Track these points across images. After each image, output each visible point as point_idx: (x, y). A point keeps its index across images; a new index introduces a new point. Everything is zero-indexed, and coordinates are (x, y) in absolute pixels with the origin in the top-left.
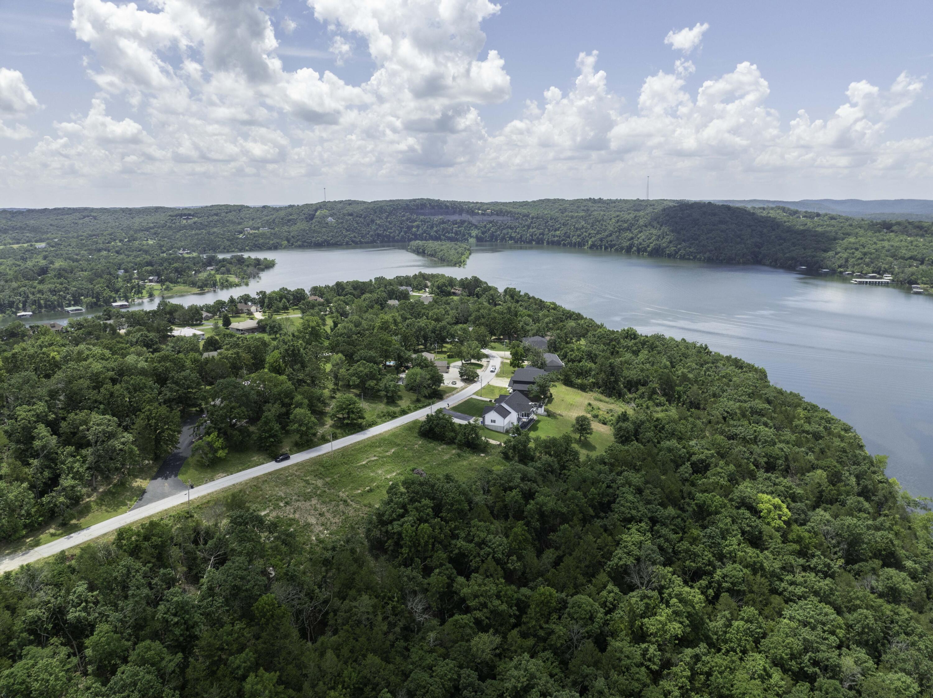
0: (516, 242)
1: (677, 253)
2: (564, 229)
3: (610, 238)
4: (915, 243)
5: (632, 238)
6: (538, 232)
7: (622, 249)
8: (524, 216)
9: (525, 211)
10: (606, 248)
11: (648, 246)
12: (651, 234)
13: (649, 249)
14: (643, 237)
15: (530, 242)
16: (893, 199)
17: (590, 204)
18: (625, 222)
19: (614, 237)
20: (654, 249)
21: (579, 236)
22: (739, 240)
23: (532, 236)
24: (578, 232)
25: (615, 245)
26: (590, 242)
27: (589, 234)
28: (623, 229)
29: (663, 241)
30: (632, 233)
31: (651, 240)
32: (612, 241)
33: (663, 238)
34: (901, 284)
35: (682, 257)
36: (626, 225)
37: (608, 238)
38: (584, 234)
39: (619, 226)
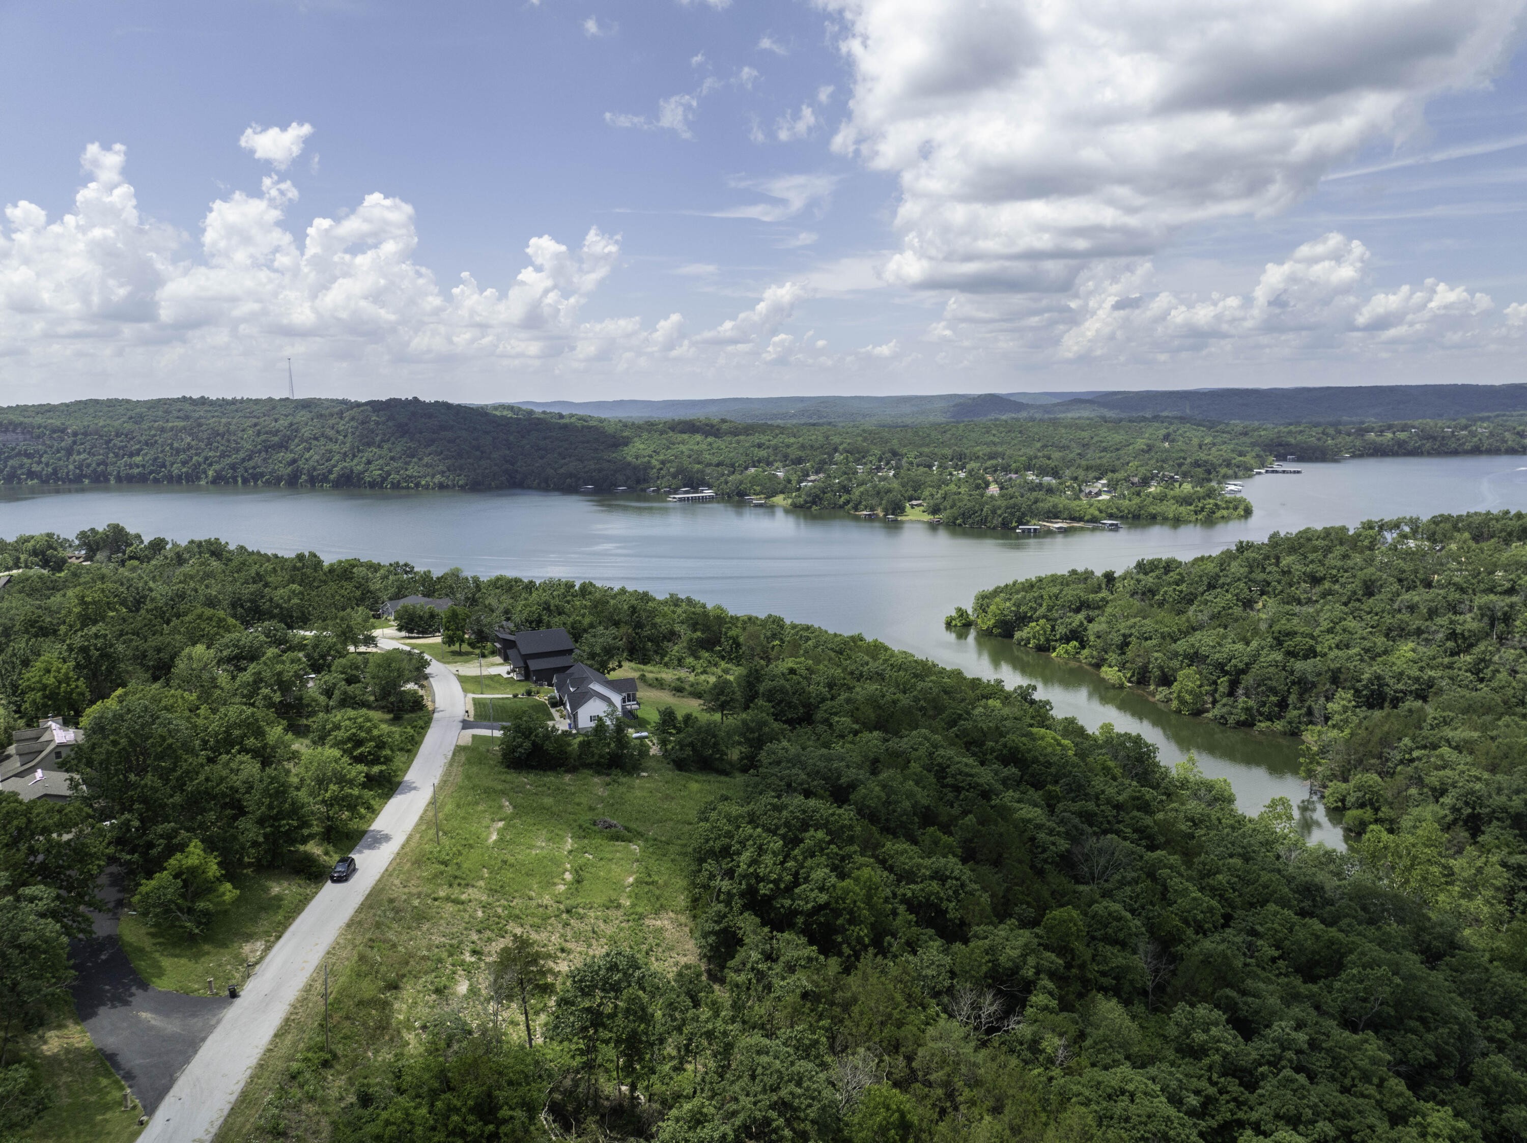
0: (45, 482)
1: (384, 479)
2: (151, 453)
3: (251, 463)
4: (715, 445)
5: (294, 461)
6: (93, 461)
7: (279, 480)
8: (54, 431)
9: (57, 423)
10: (245, 481)
11: (330, 472)
12: (330, 451)
13: (332, 477)
14: (316, 457)
15: (78, 479)
16: (611, 400)
17: (187, 407)
18: (276, 433)
19: (257, 460)
20: (340, 476)
21: (184, 463)
22: (478, 453)
23: (80, 467)
24: (183, 456)
25: (262, 475)
26: (211, 473)
27: (206, 459)
28: (273, 447)
29: (355, 461)
30: (292, 451)
31: (332, 462)
32: (254, 468)
33: (354, 456)
34: (729, 497)
35: (396, 486)
36: (276, 439)
37: (246, 464)
38: (195, 458)
39: (264, 441)
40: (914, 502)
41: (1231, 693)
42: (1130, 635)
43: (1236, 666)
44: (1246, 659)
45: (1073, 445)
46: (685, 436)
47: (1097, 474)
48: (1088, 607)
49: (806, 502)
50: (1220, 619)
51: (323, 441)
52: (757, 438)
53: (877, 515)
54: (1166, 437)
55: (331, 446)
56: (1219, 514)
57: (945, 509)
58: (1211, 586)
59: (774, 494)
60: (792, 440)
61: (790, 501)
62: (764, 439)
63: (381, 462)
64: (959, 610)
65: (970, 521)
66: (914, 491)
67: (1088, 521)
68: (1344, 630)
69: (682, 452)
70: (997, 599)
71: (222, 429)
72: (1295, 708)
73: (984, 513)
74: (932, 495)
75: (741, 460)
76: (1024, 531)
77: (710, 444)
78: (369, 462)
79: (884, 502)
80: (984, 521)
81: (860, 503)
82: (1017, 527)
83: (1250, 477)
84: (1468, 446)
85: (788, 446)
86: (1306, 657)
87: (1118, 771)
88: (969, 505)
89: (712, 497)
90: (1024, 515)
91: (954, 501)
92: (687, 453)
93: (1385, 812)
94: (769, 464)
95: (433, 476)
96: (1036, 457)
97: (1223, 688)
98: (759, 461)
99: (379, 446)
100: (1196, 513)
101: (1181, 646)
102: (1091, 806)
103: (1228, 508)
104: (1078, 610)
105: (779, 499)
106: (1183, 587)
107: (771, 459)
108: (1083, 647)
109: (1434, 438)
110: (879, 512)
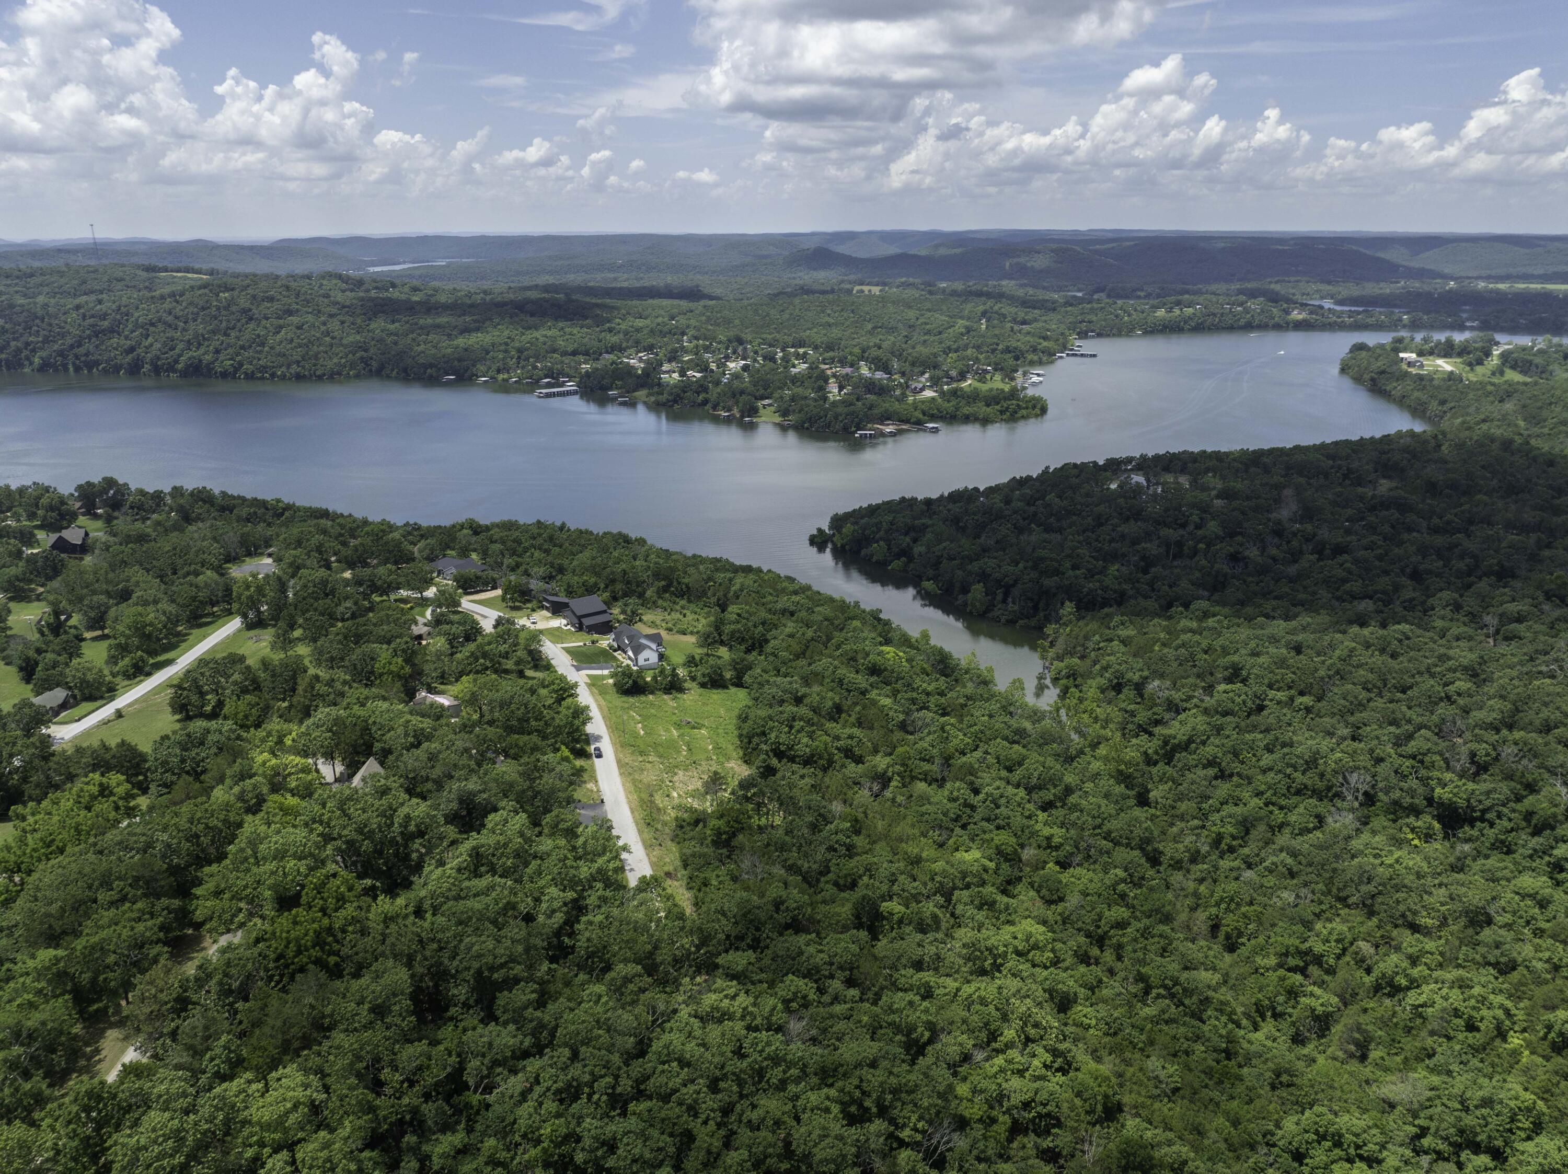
1: (236, 370)
3: (82, 350)
4: (567, 329)
5: (132, 349)
7: (117, 369)
10: (77, 369)
11: (176, 361)
12: (172, 339)
13: (180, 366)
14: (157, 345)
18: (104, 317)
19: (88, 346)
20: (188, 367)
25: (97, 363)
26: (35, 360)
27: (27, 344)
28: (103, 332)
29: (202, 350)
30: (126, 338)
31: (177, 351)
32: (86, 355)
33: (200, 344)
34: (591, 391)
35: (250, 377)
36: (106, 324)
37: (76, 350)
38: (13, 344)
39: (93, 326)
40: (766, 402)
41: (1004, 601)
42: (942, 556)
43: (1008, 582)
44: (1015, 577)
45: (900, 325)
47: (921, 368)
48: (914, 531)
49: (668, 400)
50: (1001, 544)
51: (161, 327)
53: (734, 416)
54: (982, 316)
55: (170, 333)
56: (1022, 412)
57: (794, 411)
59: (635, 389)
61: (652, 397)
63: (230, 351)
64: (819, 530)
65: (817, 425)
66: (764, 390)
67: (913, 424)
70: (848, 524)
71: (40, 313)
73: (828, 417)
74: (782, 398)
75: (595, 346)
76: (861, 436)
77: (562, 328)
78: (217, 351)
79: (739, 403)
80: (828, 425)
81: (718, 402)
82: (856, 433)
83: (1052, 362)
84: (1242, 322)
86: (1052, 576)
87: (929, 669)
88: (814, 408)
89: (575, 391)
90: (861, 420)
91: (802, 406)
94: (621, 350)
95: (289, 366)
96: (870, 343)
98: (613, 348)
99: (226, 334)
100: (1001, 412)
101: (975, 567)
102: (915, 695)
103: (1027, 407)
104: (906, 533)
105: (642, 394)
107: (624, 346)
108: (910, 563)
109: (1214, 315)
110: (736, 412)
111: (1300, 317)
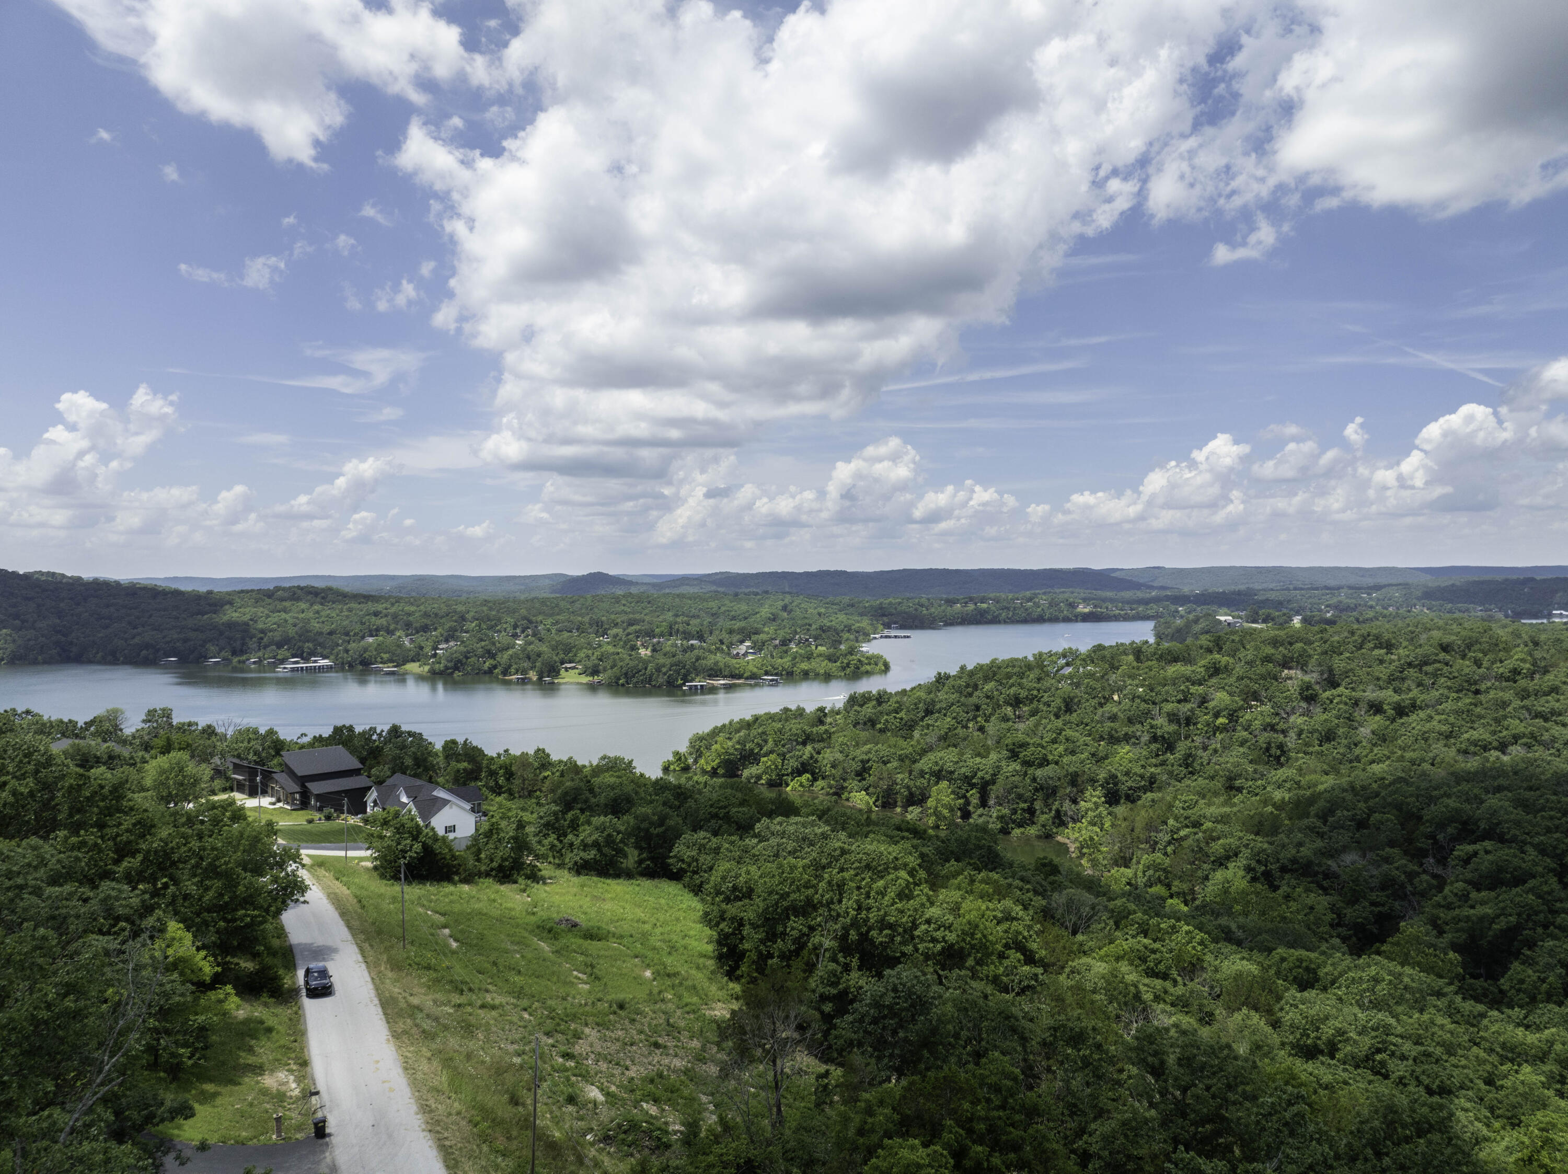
4: (323, 614)
34: (351, 666)
40: (569, 665)
41: (984, 803)
42: (868, 761)
43: (983, 778)
44: (991, 771)
45: (702, 614)
46: (287, 604)
47: (739, 637)
48: (813, 741)
49: (447, 668)
50: (946, 739)
52: (372, 607)
53: (530, 679)
54: (785, 608)
56: (863, 669)
57: (605, 670)
58: (928, 712)
59: (405, 662)
60: (413, 609)
61: (427, 668)
62: (380, 607)
64: (677, 754)
65: (635, 680)
66: (568, 654)
67: (747, 678)
68: (1067, 740)
69: (286, 621)
70: (720, 739)
72: (1043, 813)
73: (648, 672)
74: (588, 656)
75: (358, 627)
76: (690, 687)
77: (318, 612)
79: (538, 664)
80: (648, 680)
81: (510, 666)
82: (684, 684)
84: (1035, 615)
85: (409, 614)
86: (1041, 765)
88: (632, 664)
89: (331, 667)
90: (688, 672)
91: (615, 660)
92: (291, 621)
93: (1177, 885)
94: (390, 632)
96: (676, 623)
97: (975, 801)
98: (377, 630)
100: (844, 669)
103: (870, 664)
104: (804, 743)
105: (413, 667)
106: (902, 714)
107: (392, 627)
108: (815, 779)
109: (1008, 609)
110: (533, 675)
111: (1087, 610)
